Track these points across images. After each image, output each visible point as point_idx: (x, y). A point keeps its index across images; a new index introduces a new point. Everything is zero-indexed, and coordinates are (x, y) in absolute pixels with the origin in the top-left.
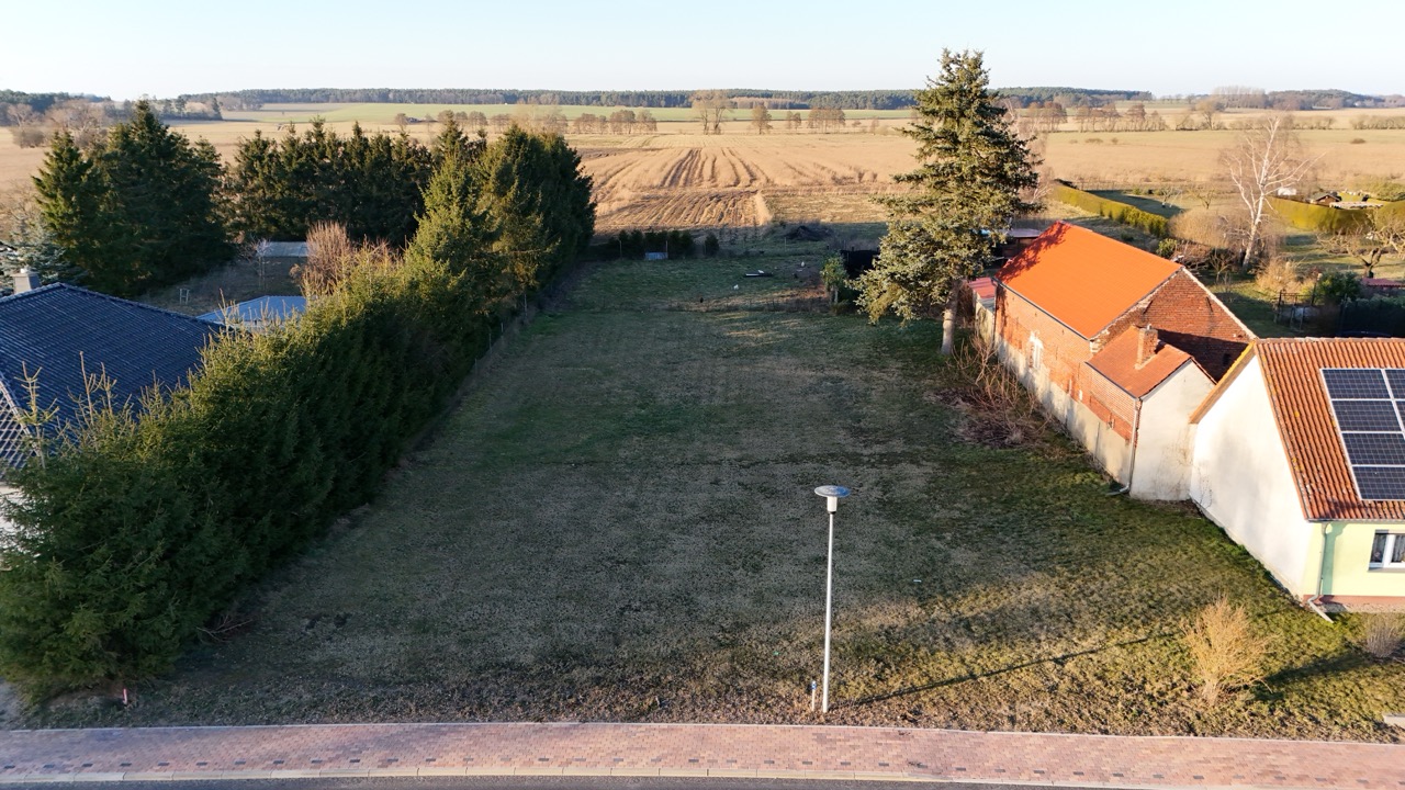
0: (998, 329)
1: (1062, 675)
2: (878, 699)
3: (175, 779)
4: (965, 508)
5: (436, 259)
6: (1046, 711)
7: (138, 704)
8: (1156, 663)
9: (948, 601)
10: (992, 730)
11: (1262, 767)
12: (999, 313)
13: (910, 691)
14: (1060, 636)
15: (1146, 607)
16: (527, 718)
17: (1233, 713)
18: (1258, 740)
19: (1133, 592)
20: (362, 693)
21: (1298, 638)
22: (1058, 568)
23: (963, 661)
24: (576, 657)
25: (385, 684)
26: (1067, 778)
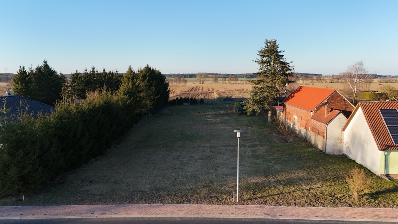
0: (284, 117)
1: (310, 193)
2: (254, 199)
3: (36, 218)
4: (277, 156)
5: (124, 95)
6: (305, 201)
7: (27, 200)
8: (338, 190)
9: (274, 176)
10: (289, 206)
11: (374, 214)
12: (284, 112)
13: (263, 197)
14: (308, 184)
15: (333, 177)
16: (146, 203)
17: (363, 201)
18: (371, 208)
19: (329, 174)
20: (96, 198)
21: (380, 184)
22: (306, 169)
23: (279, 190)
24: (161, 189)
25: (103, 195)
26: (313, 217)
